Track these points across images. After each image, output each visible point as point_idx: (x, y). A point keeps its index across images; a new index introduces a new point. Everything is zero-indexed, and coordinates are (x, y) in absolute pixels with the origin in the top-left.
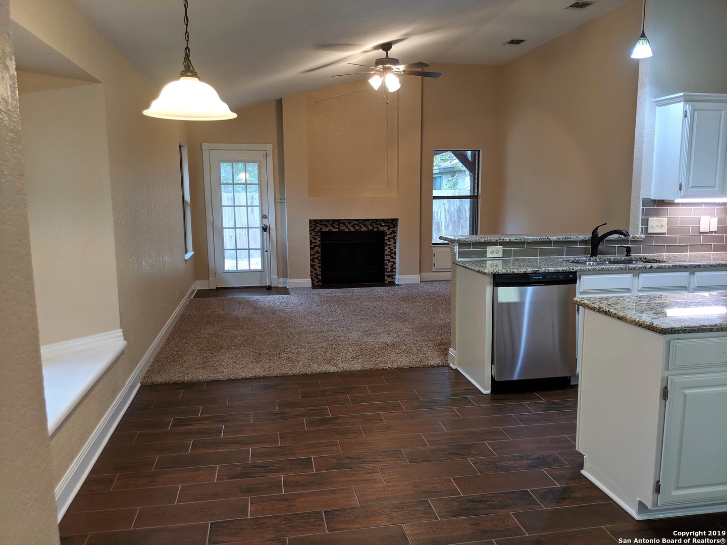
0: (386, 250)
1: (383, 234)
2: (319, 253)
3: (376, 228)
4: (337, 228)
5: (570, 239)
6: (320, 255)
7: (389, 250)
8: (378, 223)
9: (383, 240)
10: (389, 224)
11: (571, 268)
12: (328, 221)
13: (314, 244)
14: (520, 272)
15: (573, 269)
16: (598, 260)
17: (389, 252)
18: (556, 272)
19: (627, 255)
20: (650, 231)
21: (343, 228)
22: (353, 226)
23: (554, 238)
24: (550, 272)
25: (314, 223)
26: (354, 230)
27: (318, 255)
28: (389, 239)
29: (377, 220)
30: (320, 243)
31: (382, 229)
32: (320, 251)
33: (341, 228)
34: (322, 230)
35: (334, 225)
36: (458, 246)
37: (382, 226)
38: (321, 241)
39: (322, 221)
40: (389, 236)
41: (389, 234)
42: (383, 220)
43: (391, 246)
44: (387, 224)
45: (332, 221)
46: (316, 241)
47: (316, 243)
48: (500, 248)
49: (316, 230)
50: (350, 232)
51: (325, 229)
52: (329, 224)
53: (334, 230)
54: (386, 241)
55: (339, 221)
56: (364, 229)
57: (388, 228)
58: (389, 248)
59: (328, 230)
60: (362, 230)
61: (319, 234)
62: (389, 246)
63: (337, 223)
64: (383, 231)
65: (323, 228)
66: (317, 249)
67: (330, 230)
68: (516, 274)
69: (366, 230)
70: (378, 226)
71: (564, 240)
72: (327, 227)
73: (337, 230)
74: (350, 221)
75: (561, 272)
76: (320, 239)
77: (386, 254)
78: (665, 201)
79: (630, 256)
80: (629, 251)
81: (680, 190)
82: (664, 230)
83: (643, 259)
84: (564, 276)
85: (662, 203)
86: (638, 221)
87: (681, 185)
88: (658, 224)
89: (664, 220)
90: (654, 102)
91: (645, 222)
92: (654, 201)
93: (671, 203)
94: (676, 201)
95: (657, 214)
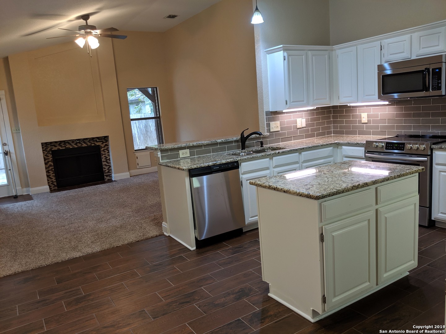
0: (103, 158)
1: (99, 147)
2: (52, 166)
3: (93, 143)
4: (64, 147)
5: (228, 141)
6: (53, 167)
7: (105, 158)
8: (94, 140)
9: (100, 152)
10: (103, 140)
11: (235, 159)
12: (56, 142)
13: (48, 160)
14: (205, 166)
15: (236, 160)
16: (246, 152)
17: (105, 159)
18: (227, 163)
19: (261, 147)
20: (272, 130)
21: (68, 146)
22: (76, 144)
23: (219, 141)
24: (223, 163)
25: (45, 145)
26: (77, 147)
27: (52, 167)
28: (103, 151)
29: (93, 138)
30: (52, 159)
31: (98, 144)
32: (53, 165)
33: (67, 147)
34: (53, 149)
35: (61, 145)
36: (160, 152)
37: (97, 142)
38: (53, 157)
39: (51, 143)
40: (104, 148)
41: (103, 147)
42: (98, 138)
43: (106, 155)
44: (101, 140)
45: (60, 142)
46: (49, 158)
47: (49, 159)
48: (188, 151)
49: (47, 150)
50: (74, 148)
51: (55, 149)
52: (57, 145)
53: (62, 148)
54: (102, 152)
55: (65, 142)
56: (84, 145)
57: (102, 143)
58: (105, 157)
59: (57, 149)
60: (83, 146)
61: (51, 152)
62: (105, 155)
63: (64, 143)
64: (99, 146)
65: (53, 148)
66: (51, 163)
67: (59, 149)
68: (203, 167)
69: (86, 146)
70: (94, 142)
71: (225, 141)
72: (56, 146)
73: (64, 148)
74: (73, 141)
75: (230, 163)
76: (51, 156)
77: (103, 161)
78: (278, 112)
79: (263, 147)
80: (262, 144)
81: (287, 104)
82: (279, 129)
83: (270, 148)
84: (232, 165)
85: (276, 113)
86: (264, 125)
87: (286, 101)
88: (275, 126)
89: (278, 123)
90: (265, 51)
91: (268, 125)
92: (272, 112)
93: (281, 113)
94: (284, 111)
95: (274, 120)
